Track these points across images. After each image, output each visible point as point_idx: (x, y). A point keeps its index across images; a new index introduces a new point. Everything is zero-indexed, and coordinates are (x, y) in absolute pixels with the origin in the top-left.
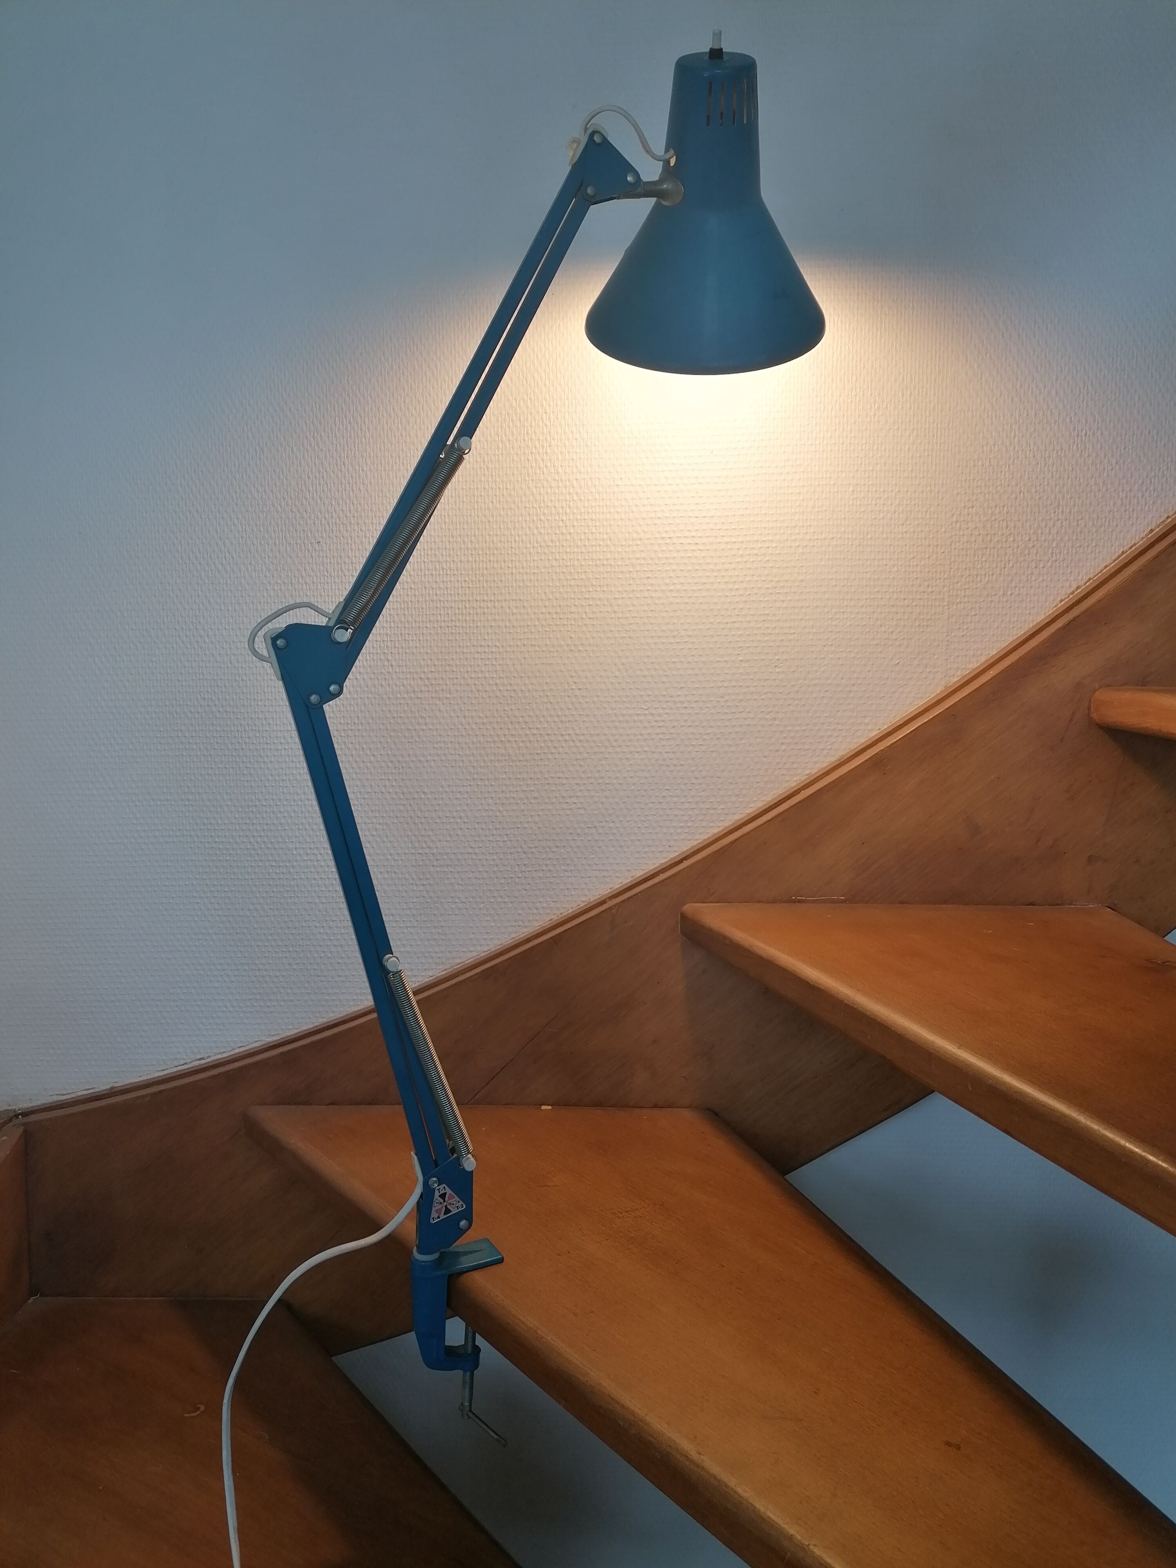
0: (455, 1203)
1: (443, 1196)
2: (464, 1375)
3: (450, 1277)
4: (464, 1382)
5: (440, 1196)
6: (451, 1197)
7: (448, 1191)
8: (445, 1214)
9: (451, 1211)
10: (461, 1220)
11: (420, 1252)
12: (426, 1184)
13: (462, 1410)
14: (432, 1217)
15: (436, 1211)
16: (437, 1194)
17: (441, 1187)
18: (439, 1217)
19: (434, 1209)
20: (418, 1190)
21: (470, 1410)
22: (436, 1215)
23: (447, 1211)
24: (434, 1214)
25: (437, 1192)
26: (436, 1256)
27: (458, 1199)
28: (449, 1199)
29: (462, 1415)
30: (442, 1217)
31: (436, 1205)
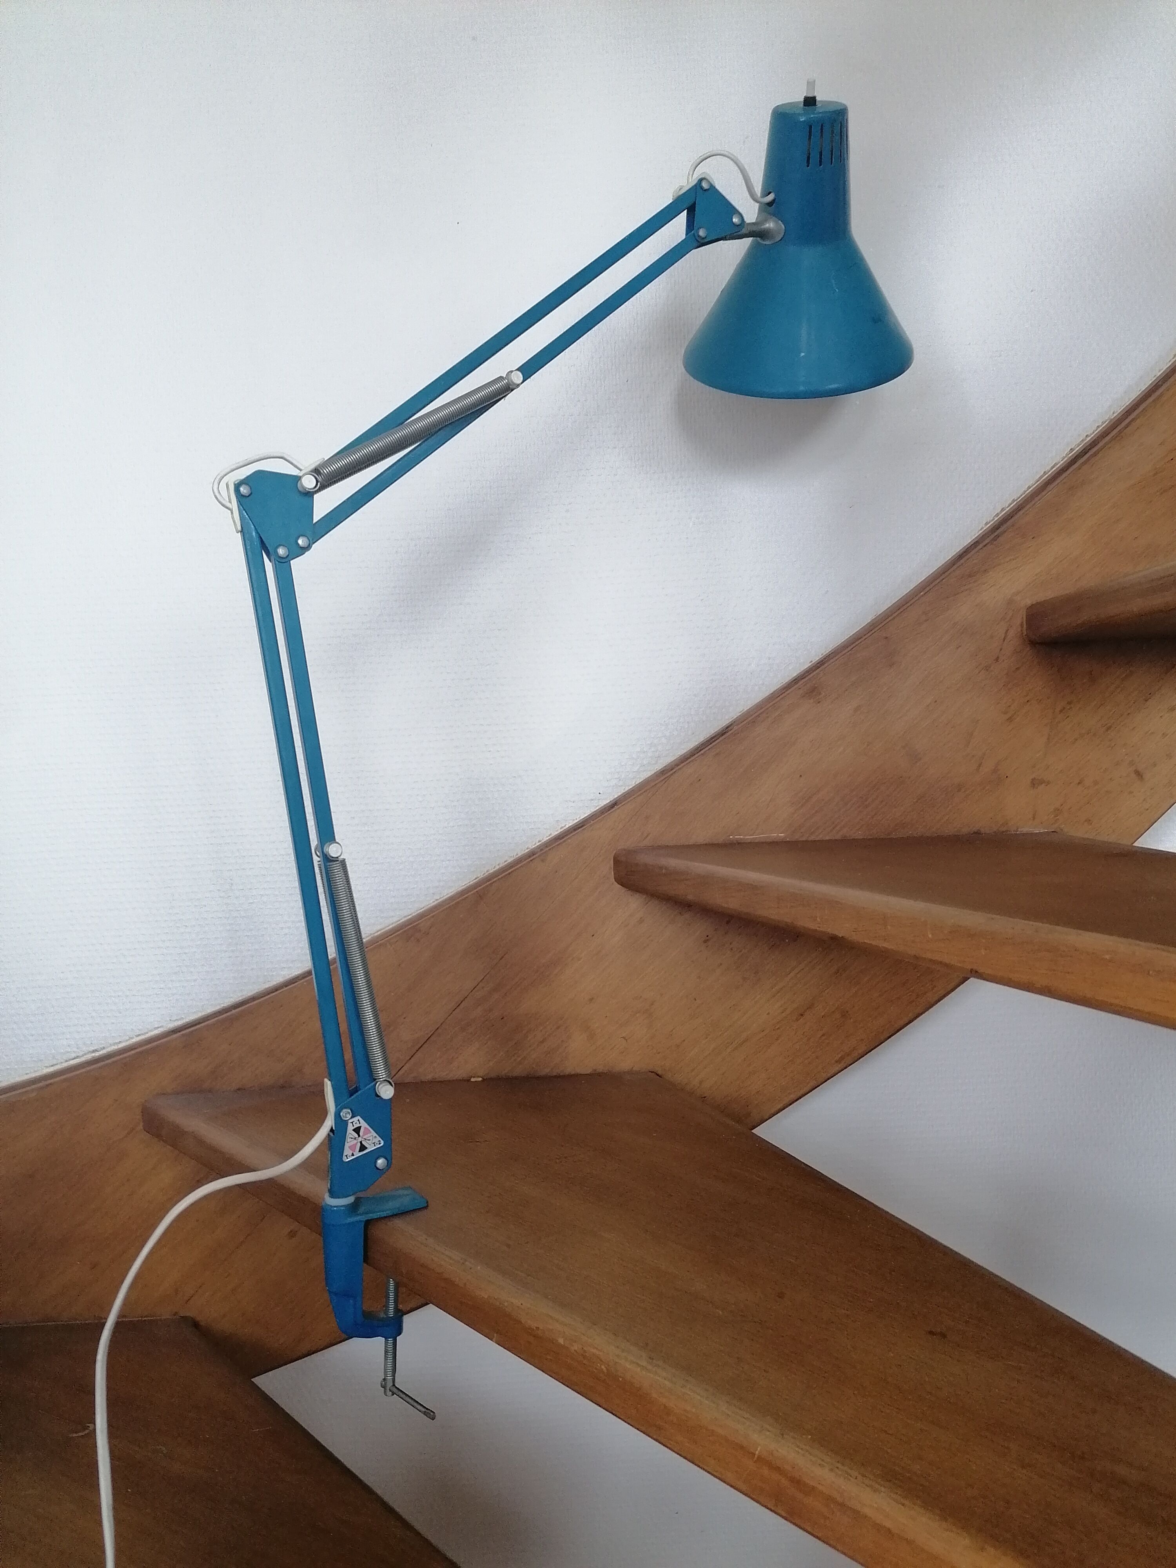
0: (371, 1138)
1: (357, 1130)
2: (386, 1343)
3: (368, 1223)
4: (386, 1352)
5: (354, 1130)
6: (367, 1132)
7: (364, 1124)
8: (360, 1151)
9: (366, 1148)
10: (378, 1158)
11: (333, 1194)
12: (338, 1116)
13: (384, 1387)
14: (345, 1154)
15: (350, 1147)
16: (350, 1128)
17: (355, 1119)
18: (353, 1155)
19: (347, 1145)
20: (329, 1122)
21: (394, 1385)
22: (350, 1153)
23: (363, 1148)
24: (347, 1151)
25: (350, 1125)
26: (350, 1200)
27: (375, 1134)
28: (365, 1134)
29: (385, 1393)
30: (358, 1154)
31: (349, 1140)
